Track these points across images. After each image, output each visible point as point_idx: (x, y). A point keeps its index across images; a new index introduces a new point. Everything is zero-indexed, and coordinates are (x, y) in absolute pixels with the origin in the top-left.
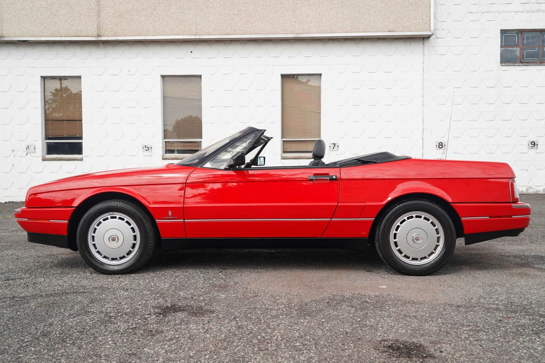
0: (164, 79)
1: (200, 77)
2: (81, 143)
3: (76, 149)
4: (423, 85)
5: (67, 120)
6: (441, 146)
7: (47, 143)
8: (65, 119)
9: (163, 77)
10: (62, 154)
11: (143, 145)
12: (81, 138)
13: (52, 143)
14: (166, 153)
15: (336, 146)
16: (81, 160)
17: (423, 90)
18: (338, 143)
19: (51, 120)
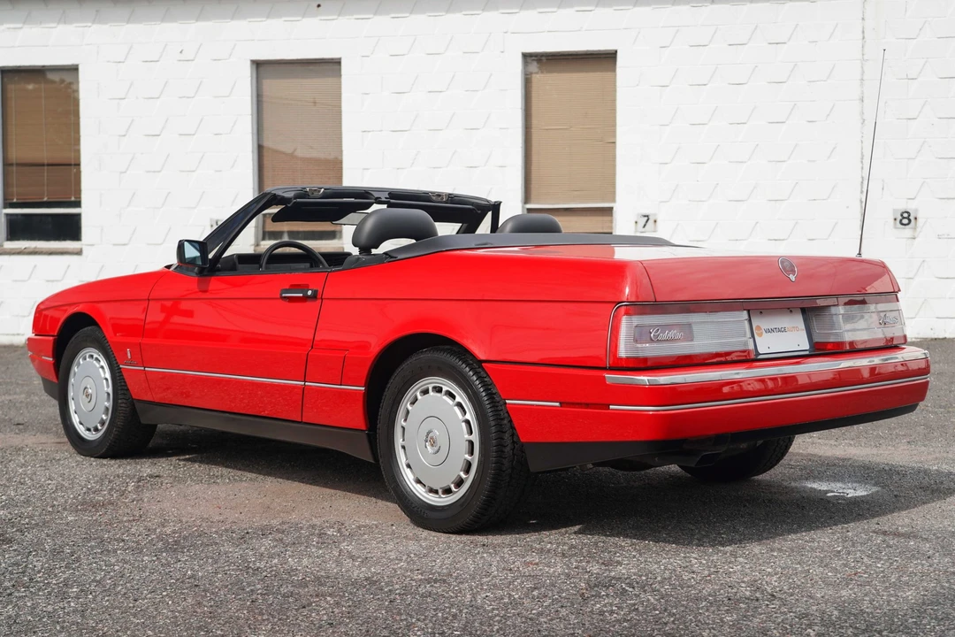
0: (261, 69)
1: (336, 63)
2: (78, 216)
3: (68, 228)
4: (863, 72)
5: (48, 165)
6: (905, 221)
7: (7, 215)
8: (46, 162)
9: (258, 65)
10: (40, 239)
11: (211, 220)
12: (78, 204)
13: (17, 215)
14: (264, 239)
15: (651, 222)
16: (79, 253)
17: (862, 85)
18: (655, 215)
19: (18, 165)
